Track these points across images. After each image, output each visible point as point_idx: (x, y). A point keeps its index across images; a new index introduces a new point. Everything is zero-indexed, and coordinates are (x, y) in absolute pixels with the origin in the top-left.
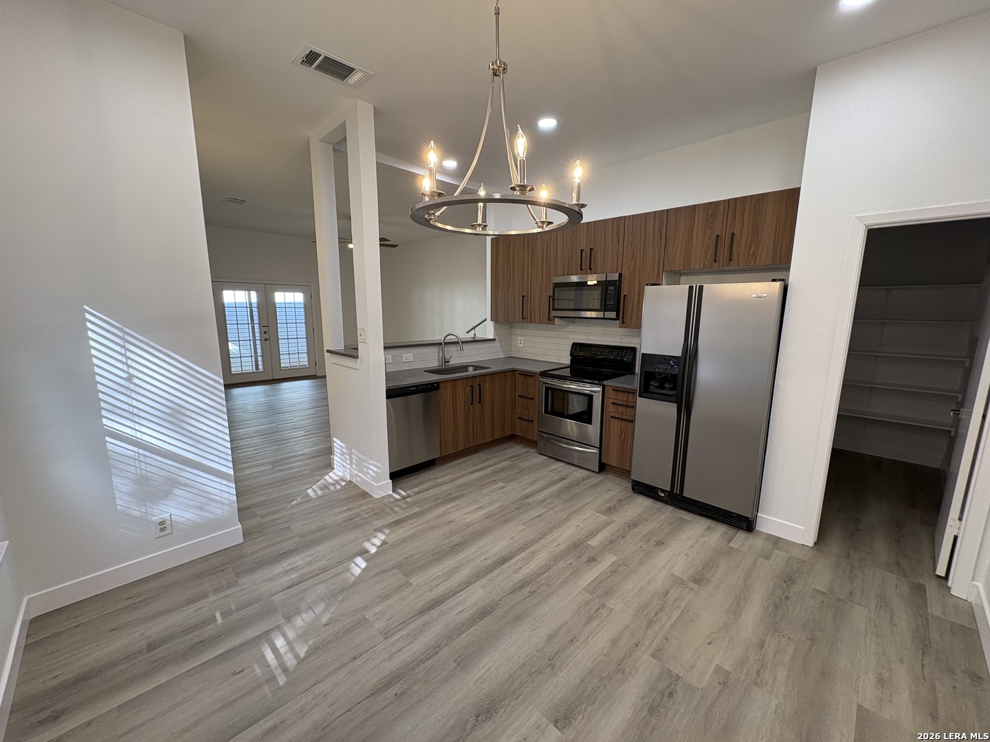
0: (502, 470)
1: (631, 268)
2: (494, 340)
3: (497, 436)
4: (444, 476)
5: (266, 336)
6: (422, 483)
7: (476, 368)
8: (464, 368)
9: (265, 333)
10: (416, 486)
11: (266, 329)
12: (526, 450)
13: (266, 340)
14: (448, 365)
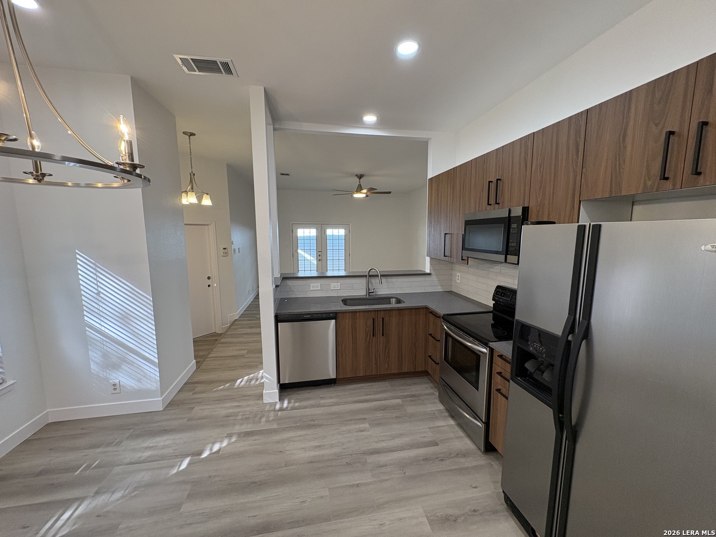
0: (384, 408)
1: (539, 200)
2: (429, 274)
3: (405, 369)
4: (331, 398)
5: (320, 258)
6: (309, 399)
7: (399, 301)
8: (386, 299)
9: (319, 256)
10: (301, 401)
11: (320, 253)
12: (431, 391)
13: (320, 260)
14: (372, 295)
